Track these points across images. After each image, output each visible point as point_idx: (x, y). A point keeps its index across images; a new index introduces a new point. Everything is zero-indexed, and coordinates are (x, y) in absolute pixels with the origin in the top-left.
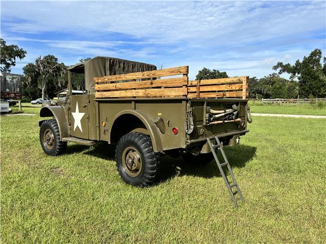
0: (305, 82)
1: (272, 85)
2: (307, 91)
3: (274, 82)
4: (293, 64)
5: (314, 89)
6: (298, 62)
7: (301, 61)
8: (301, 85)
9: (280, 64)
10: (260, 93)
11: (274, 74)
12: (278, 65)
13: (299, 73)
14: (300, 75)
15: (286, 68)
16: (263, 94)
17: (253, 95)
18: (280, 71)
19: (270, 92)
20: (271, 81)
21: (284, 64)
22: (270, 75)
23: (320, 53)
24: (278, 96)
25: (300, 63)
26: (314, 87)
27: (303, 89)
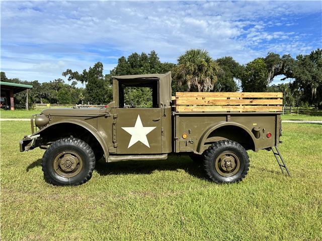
0: (92, 90)
1: (58, 90)
2: (95, 98)
3: (60, 88)
4: (81, 72)
5: (100, 97)
6: (85, 71)
7: (87, 71)
8: (89, 93)
9: (69, 71)
10: (45, 97)
11: (60, 80)
12: (67, 71)
13: (86, 82)
14: (87, 83)
15: (75, 76)
16: (48, 99)
17: (38, 100)
18: (70, 78)
19: (57, 97)
20: (57, 86)
21: (73, 72)
22: (56, 80)
23: (102, 66)
24: (65, 101)
25: (87, 73)
26: (99, 95)
27: (91, 96)
